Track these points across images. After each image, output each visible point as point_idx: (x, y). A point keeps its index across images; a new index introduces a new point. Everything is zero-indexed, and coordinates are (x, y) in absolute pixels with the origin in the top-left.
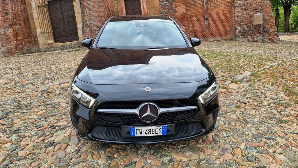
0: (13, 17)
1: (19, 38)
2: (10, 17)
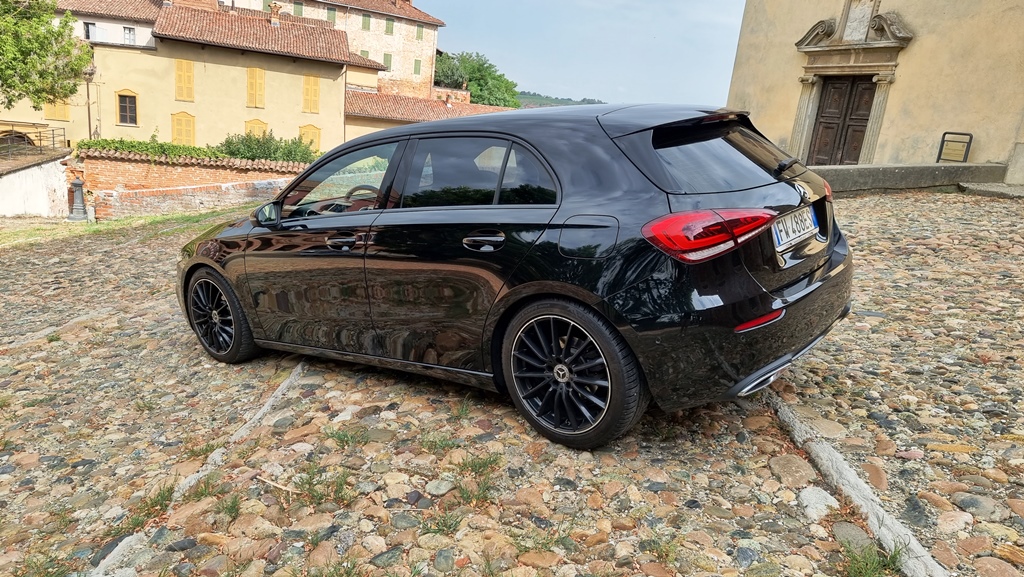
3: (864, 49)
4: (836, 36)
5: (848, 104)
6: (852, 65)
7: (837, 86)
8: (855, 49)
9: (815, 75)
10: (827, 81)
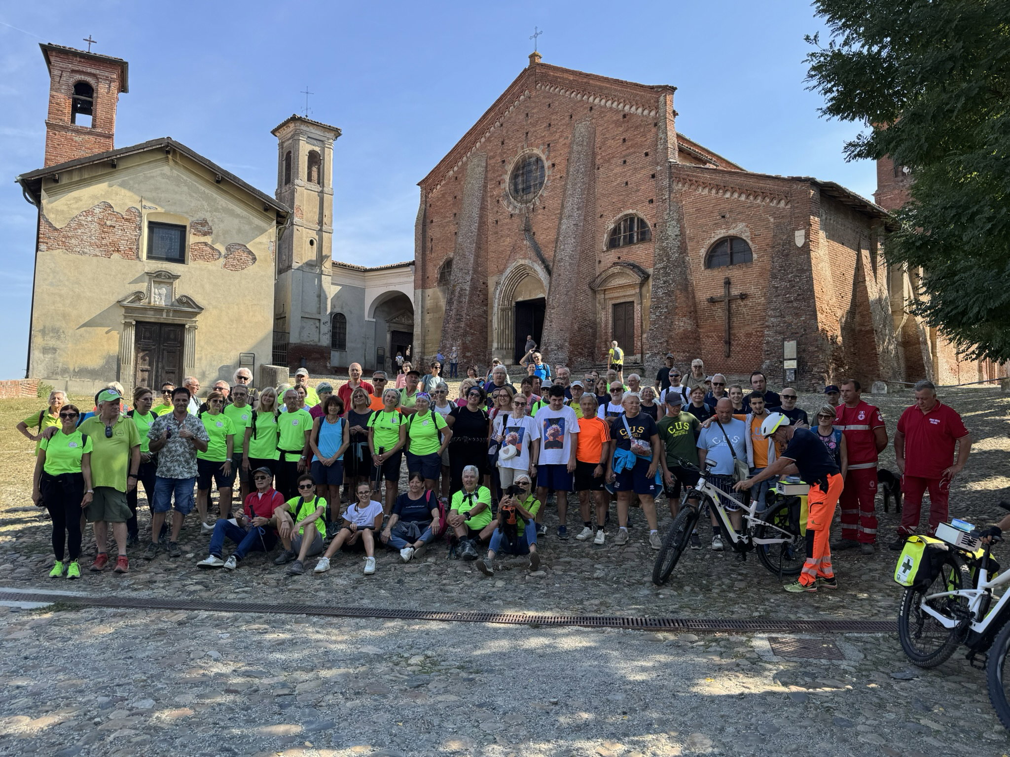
0: (466, 325)
1: (468, 354)
2: (462, 325)
3: (173, 310)
4: (146, 301)
5: (160, 338)
6: (162, 318)
8: (165, 310)
9: (133, 321)
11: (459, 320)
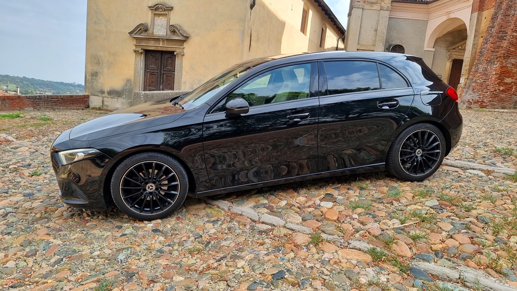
3: (167, 39)
4: (150, 31)
5: (161, 64)
6: (161, 46)
7: (153, 55)
8: (162, 39)
9: (142, 49)
10: (147, 53)
11: (502, 39)
